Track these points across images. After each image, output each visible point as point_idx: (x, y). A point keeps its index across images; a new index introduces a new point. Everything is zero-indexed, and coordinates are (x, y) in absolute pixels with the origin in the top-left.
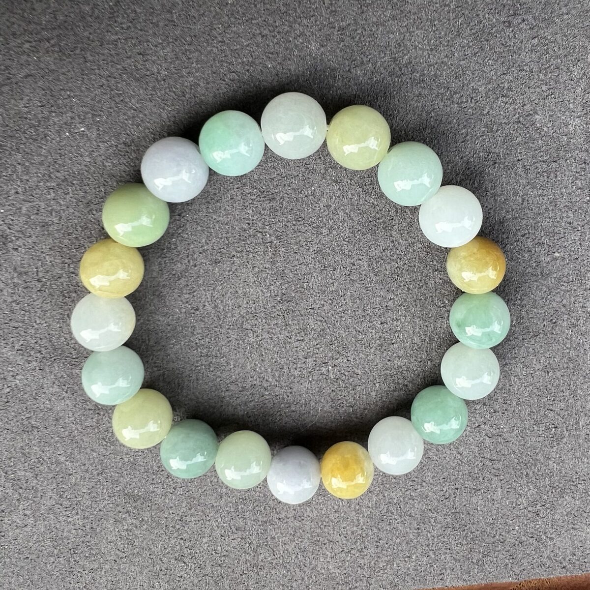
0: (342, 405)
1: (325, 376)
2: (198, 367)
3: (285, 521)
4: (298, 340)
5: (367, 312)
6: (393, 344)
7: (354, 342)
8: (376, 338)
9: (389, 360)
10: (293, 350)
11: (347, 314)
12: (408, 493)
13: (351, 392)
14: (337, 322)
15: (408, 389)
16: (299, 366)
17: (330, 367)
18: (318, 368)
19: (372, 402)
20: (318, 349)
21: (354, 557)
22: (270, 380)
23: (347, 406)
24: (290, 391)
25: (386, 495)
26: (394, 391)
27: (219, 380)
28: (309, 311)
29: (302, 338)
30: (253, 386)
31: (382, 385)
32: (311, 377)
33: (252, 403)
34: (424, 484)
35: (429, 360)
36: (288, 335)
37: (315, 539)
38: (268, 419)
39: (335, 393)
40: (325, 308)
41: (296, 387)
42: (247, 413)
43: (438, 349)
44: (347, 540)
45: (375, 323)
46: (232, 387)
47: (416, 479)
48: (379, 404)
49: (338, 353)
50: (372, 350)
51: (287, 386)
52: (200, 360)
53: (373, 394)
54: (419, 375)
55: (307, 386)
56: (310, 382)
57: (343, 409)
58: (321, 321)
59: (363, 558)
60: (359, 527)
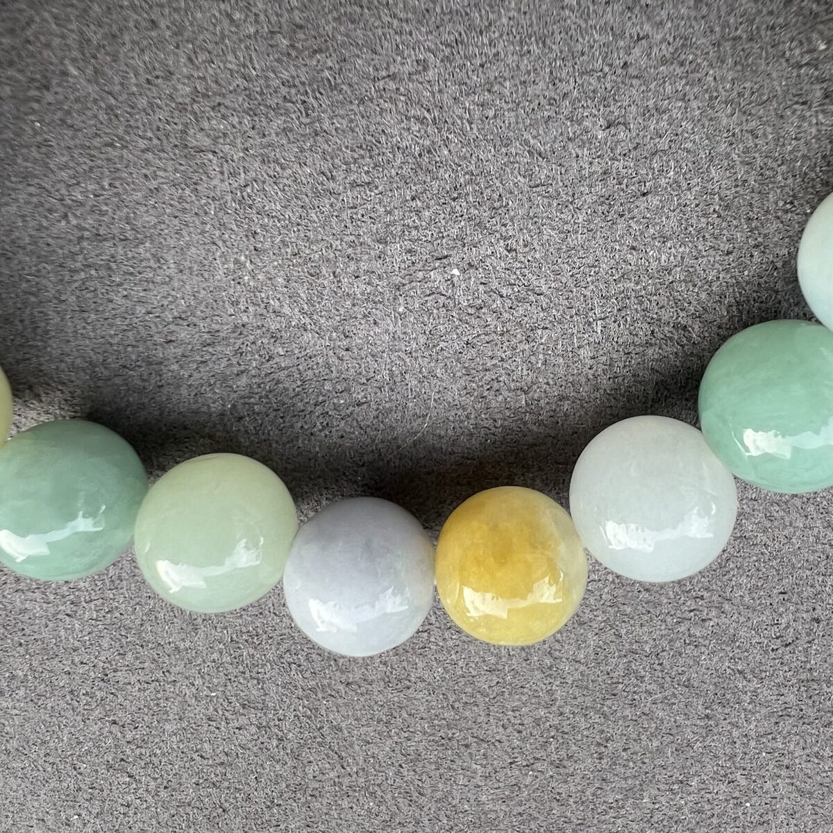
0: (496, 385)
1: (442, 300)
2: (76, 271)
3: (363, 689)
4: (354, 185)
5: (563, 87)
6: (644, 195)
7: (526, 189)
8: (591, 174)
9: (634, 248)
10: (344, 216)
11: (501, 96)
12: (682, 628)
13: (521, 347)
14: (470, 123)
15: (689, 339)
16: (364, 266)
17: (456, 272)
18: (420, 275)
19: (583, 380)
20: (418, 212)
21: (540, 778)
22: (286, 310)
23: (509, 390)
24: (345, 343)
25: (623, 632)
26: (648, 344)
27: (140, 310)
28: (381, 83)
29: (366, 179)
30: (240, 329)
31: (613, 326)
32: (401, 300)
33: (243, 381)
34: (727, 607)
35: (756, 246)
36: (325, 166)
37: (441, 734)
38: (292, 426)
39: (473, 351)
40: (431, 74)
41: (362, 331)
42: (234, 406)
43: (786, 212)
44: (523, 740)
45: (587, 123)
46: (183, 334)
47: (706, 595)
48: (605, 382)
49: (478, 224)
50: (581, 218)
51: (336, 329)
52: (82, 249)
53: (585, 353)
54: (722, 295)
55: (391, 328)
56: (402, 316)
57: (500, 398)
58: (422, 120)
59: (566, 782)
60: (554, 708)
